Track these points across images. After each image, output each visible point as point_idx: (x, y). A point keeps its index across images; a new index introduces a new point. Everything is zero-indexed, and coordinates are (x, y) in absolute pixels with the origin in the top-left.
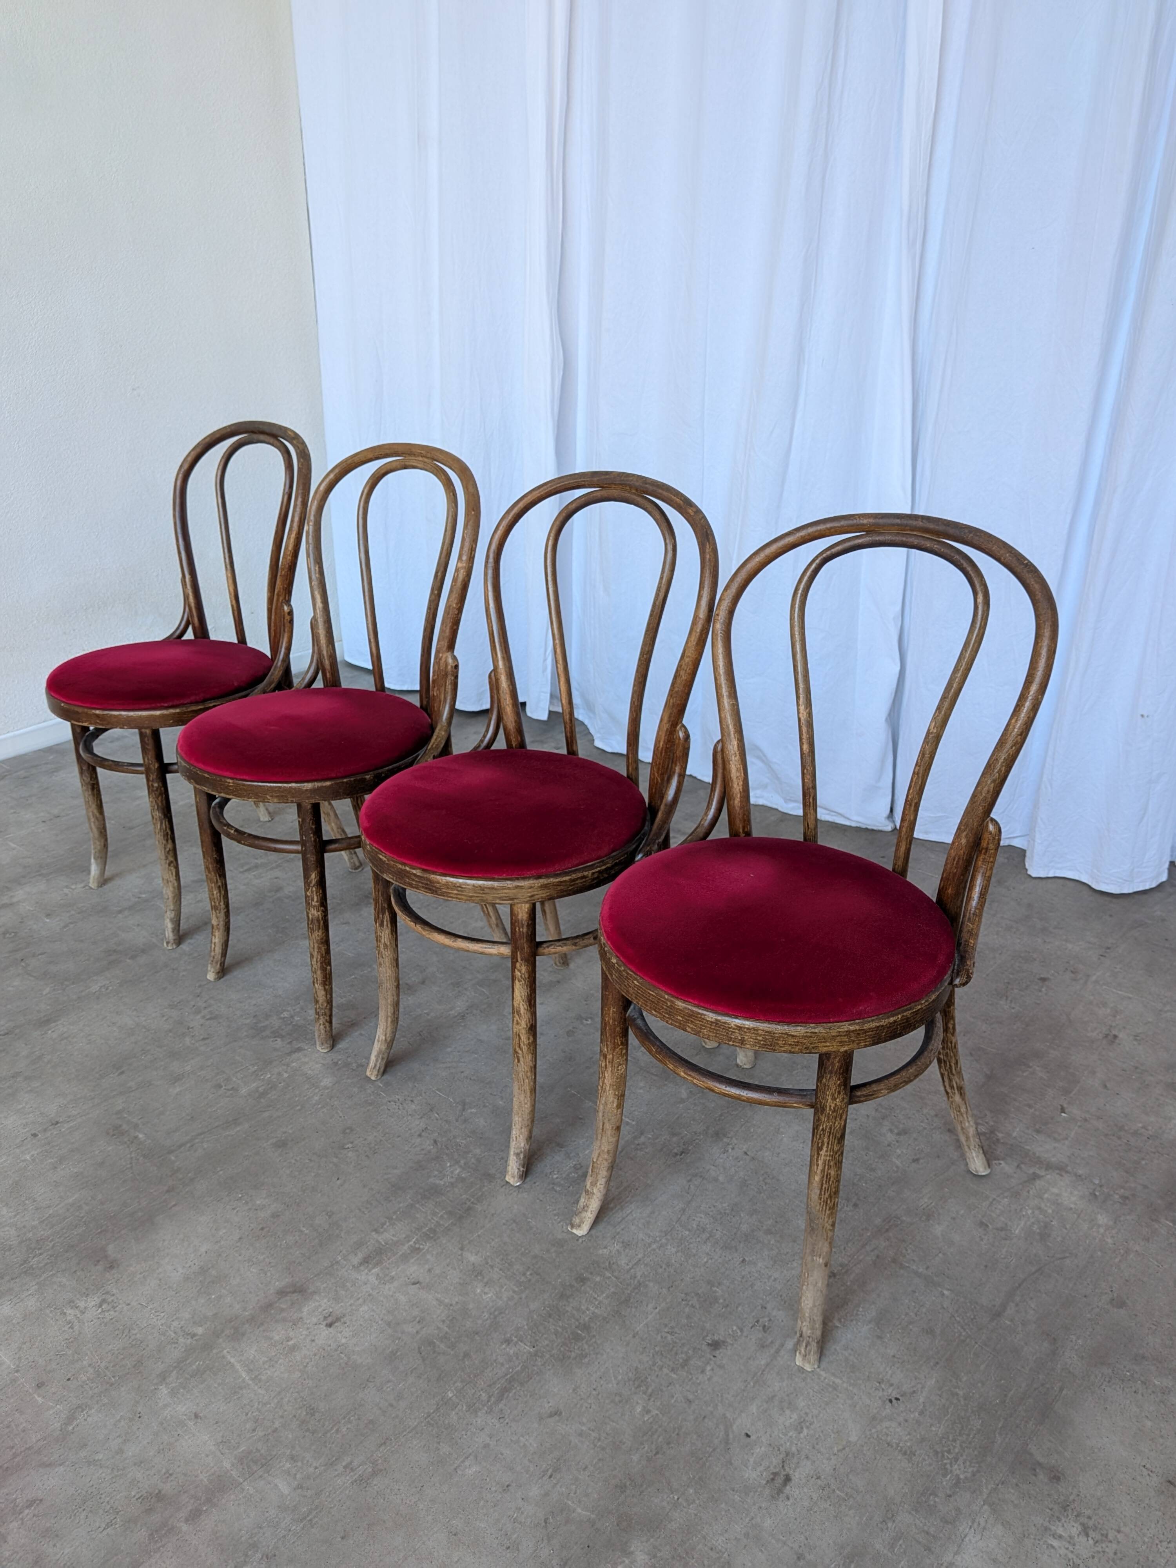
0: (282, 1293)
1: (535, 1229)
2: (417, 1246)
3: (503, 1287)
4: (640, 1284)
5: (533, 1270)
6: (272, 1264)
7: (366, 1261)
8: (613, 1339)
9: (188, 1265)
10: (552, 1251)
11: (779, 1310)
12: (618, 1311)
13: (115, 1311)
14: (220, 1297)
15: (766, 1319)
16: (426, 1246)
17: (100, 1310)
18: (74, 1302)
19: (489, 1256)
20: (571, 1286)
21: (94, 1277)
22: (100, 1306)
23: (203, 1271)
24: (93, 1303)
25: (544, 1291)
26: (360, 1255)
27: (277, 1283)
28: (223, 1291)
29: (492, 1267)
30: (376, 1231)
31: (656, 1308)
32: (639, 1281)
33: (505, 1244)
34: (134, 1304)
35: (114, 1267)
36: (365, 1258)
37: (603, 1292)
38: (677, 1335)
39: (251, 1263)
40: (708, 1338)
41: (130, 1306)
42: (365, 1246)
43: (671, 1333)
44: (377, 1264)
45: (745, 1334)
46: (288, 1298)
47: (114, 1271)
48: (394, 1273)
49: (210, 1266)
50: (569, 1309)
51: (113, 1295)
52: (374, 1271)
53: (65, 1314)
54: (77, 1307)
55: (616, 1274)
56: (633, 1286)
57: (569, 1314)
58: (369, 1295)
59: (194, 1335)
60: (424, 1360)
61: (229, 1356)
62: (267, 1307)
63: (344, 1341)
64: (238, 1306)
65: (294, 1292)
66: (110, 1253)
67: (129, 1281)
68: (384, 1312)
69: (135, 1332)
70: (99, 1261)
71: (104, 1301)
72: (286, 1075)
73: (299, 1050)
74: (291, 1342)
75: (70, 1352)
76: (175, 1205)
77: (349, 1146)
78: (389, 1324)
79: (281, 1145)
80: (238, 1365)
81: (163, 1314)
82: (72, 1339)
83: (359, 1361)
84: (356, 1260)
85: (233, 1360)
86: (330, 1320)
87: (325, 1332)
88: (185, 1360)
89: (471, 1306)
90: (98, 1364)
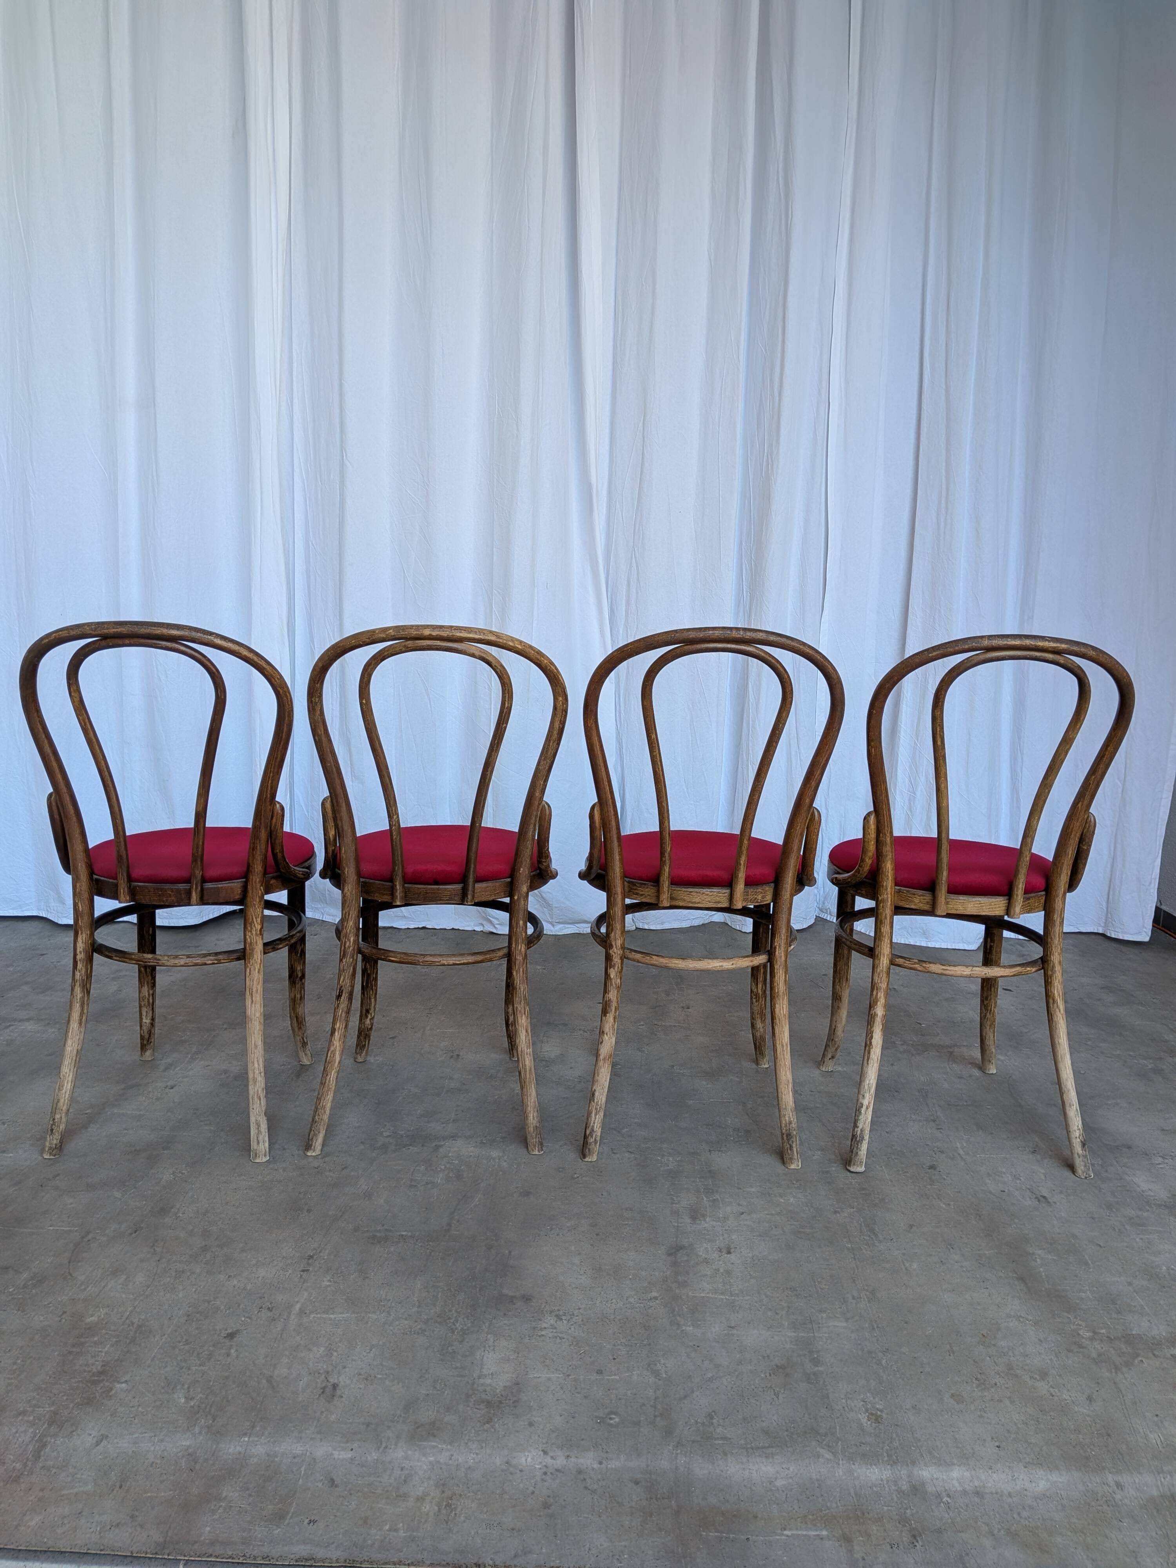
2: (711, 1199)
3: (792, 1194)
6: (639, 1246)
9: (582, 1273)
13: (577, 1316)
14: (635, 1275)
16: (717, 1196)
17: (564, 1321)
18: (537, 1327)
19: (760, 1185)
23: (598, 1270)
26: (686, 1217)
27: (659, 1252)
28: (632, 1271)
30: (674, 1203)
35: (530, 1299)
36: (691, 1217)
39: (623, 1252)
40: (924, 1167)
41: (582, 1309)
42: (681, 1213)
44: (704, 1216)
45: (936, 1158)
46: (679, 1254)
47: (534, 1300)
48: (721, 1215)
49: (598, 1266)
51: (558, 1310)
58: (726, 1230)
59: (656, 1298)
60: (809, 1240)
61: (697, 1295)
62: (675, 1264)
63: (750, 1255)
64: (657, 1273)
65: (678, 1250)
66: (511, 1294)
67: (556, 1299)
68: (749, 1233)
69: (612, 1317)
70: (512, 1301)
71: (557, 1316)
72: (457, 1162)
73: (438, 1147)
74: (722, 1270)
75: (587, 1348)
76: (510, 1252)
77: (576, 1176)
78: (760, 1236)
79: (527, 1194)
80: (710, 1295)
81: (614, 1301)
82: (574, 1343)
83: (776, 1258)
84: (688, 1220)
85: (702, 1295)
86: (724, 1251)
87: (732, 1257)
88: (674, 1310)
89: (791, 1208)
90: (619, 1342)
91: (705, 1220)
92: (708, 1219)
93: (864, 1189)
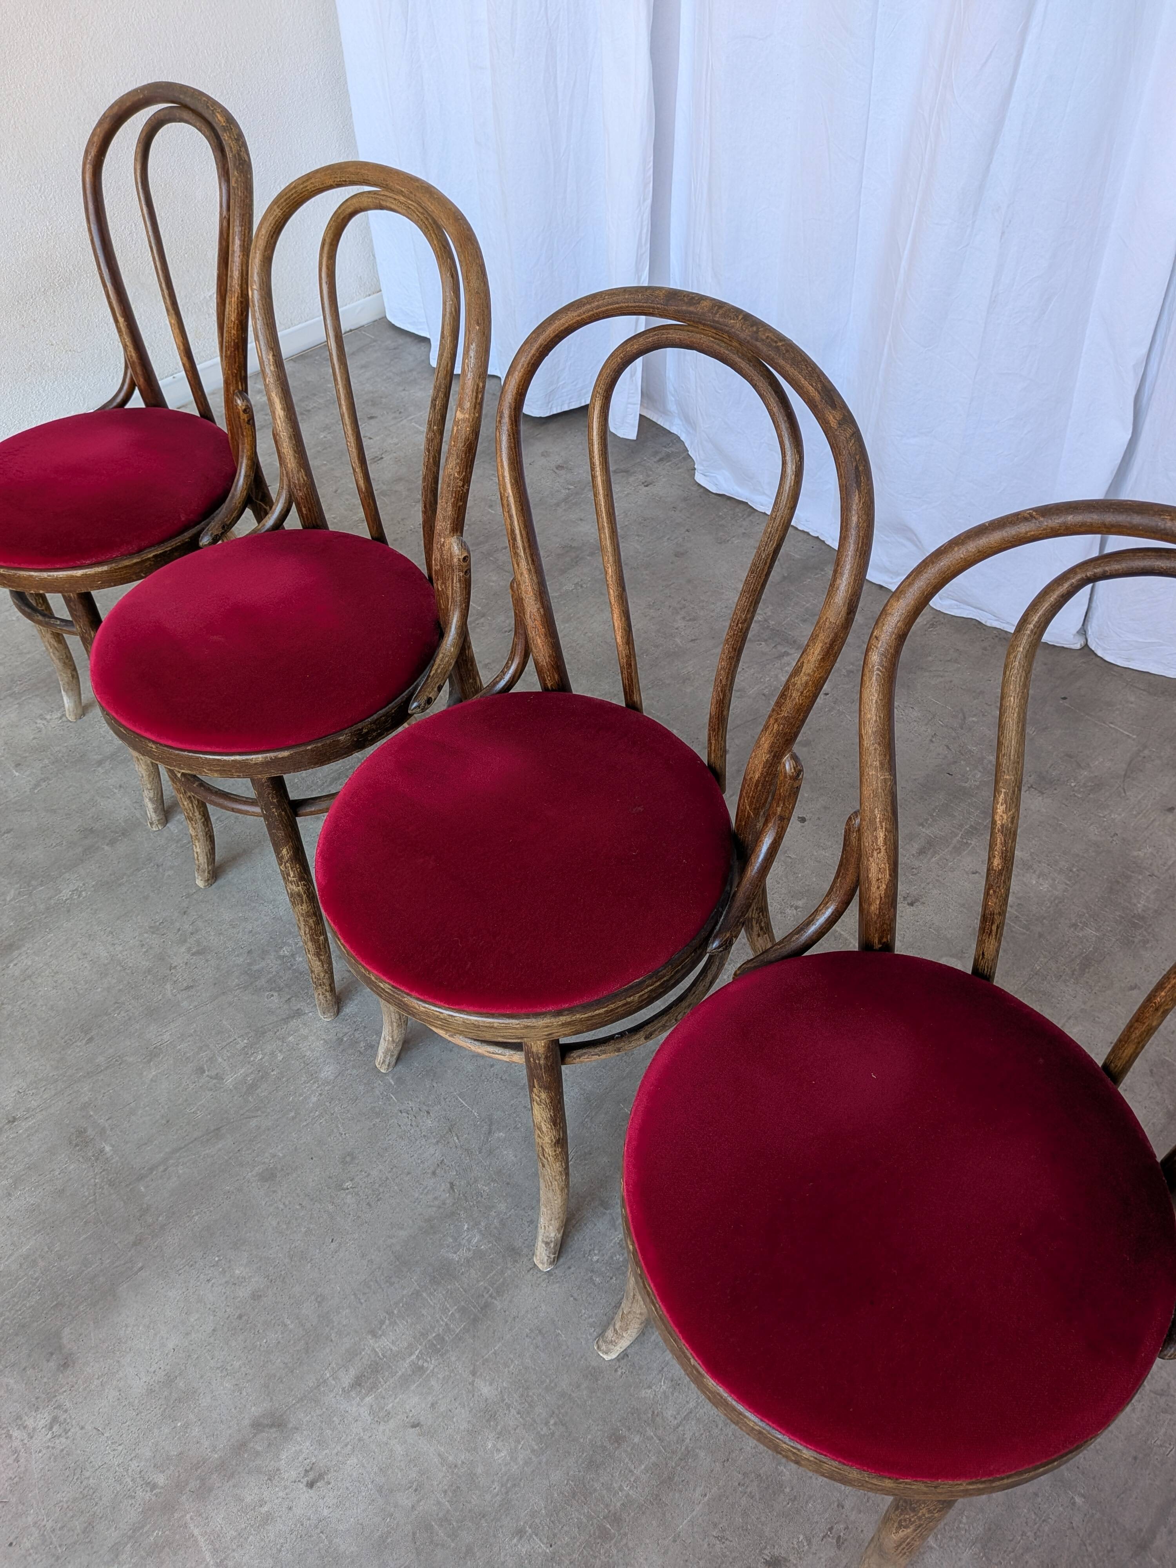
0: (257, 1426)
1: (564, 1347)
2: (420, 1362)
3: (519, 1442)
4: (689, 1452)
5: (558, 1416)
6: (249, 1377)
7: (358, 1383)
8: (648, 1541)
9: (152, 1370)
10: (583, 1387)
11: (860, 1512)
12: (657, 1495)
13: (67, 1438)
14: (186, 1426)
15: (842, 1526)
16: (431, 1365)
17: (49, 1436)
18: (21, 1419)
19: (505, 1388)
20: (604, 1448)
21: (45, 1380)
22: (51, 1428)
23: (169, 1381)
24: (43, 1421)
25: (569, 1453)
26: (352, 1372)
27: (253, 1408)
28: (191, 1416)
29: (508, 1406)
30: (373, 1333)
31: (706, 1495)
32: (687, 1448)
33: (526, 1368)
34: (89, 1427)
35: (68, 1366)
36: (357, 1378)
37: (641, 1462)
38: (727, 1542)
39: (225, 1373)
40: (766, 1552)
41: (84, 1431)
42: (359, 1357)
43: (720, 1539)
44: (370, 1390)
45: (814, 1548)
46: (264, 1435)
47: (68, 1372)
48: (391, 1405)
49: (177, 1372)
50: (597, 1486)
51: (66, 1411)
52: (367, 1399)
53: (11, 1437)
54: (25, 1428)
55: (660, 1432)
56: (679, 1455)
57: (597, 1494)
58: (360, 1440)
59: (154, 1486)
60: (418, 1554)
61: (192, 1525)
62: (240, 1447)
63: (326, 1512)
64: (206, 1444)
65: (272, 1426)
66: (65, 1341)
67: (84, 1389)
68: (376, 1469)
69: (87, 1474)
70: (52, 1354)
71: (55, 1420)
72: (280, 1057)
73: (298, 1013)
74: (265, 1509)
75: (14, 1500)
76: (141, 1269)
77: (348, 1184)
78: (380, 1490)
79: (269, 1176)
80: (201, 1541)
81: (120, 1448)
82: (16, 1479)
83: (342, 1548)
84: (347, 1379)
85: (196, 1532)
86: (311, 1475)
87: (304, 1496)
88: (142, 1527)
89: (479, 1470)
90: (44, 1523)
91: (362, 1399)
92: (368, 1399)
93: (616, 1519)
